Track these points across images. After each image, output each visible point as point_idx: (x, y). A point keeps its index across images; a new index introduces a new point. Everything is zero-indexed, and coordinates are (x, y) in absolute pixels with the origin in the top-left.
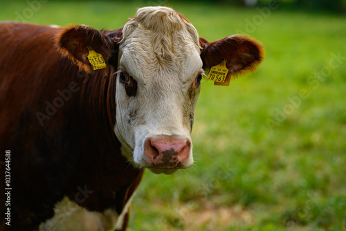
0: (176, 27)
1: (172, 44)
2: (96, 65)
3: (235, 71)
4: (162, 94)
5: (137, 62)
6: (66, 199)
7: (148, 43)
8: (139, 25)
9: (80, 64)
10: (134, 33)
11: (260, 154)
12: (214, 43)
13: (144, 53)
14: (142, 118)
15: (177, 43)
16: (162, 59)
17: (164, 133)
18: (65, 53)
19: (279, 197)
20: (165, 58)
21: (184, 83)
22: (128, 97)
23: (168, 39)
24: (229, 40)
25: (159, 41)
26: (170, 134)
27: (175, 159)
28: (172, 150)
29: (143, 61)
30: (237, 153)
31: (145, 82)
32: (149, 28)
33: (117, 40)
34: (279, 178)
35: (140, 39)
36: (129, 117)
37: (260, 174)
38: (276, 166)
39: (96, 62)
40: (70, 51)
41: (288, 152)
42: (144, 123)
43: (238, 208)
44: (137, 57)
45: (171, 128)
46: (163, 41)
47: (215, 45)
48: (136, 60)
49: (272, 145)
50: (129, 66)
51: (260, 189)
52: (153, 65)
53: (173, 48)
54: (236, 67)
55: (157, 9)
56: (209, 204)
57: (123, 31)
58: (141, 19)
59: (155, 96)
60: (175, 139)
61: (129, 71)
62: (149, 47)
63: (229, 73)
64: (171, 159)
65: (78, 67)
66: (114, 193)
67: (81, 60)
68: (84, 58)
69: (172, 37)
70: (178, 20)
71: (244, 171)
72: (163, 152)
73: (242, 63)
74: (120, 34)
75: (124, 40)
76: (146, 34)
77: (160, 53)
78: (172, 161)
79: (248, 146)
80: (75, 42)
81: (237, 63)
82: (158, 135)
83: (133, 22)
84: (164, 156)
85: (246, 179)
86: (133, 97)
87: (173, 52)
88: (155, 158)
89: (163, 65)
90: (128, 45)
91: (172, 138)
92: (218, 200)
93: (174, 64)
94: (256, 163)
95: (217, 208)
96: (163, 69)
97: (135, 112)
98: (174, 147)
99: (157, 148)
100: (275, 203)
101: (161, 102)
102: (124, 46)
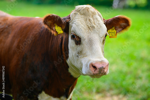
0: (94, 13)
1: (94, 21)
2: (59, 32)
3: (119, 31)
4: (93, 43)
5: (80, 30)
6: (43, 93)
7: (83, 21)
8: (78, 13)
9: (52, 32)
10: (77, 17)
11: (131, 72)
12: (109, 20)
13: (83, 25)
14: (85, 54)
15: (95, 20)
16: (90, 28)
17: (98, 60)
18: (46, 27)
19: (139, 91)
20: (92, 27)
21: (101, 38)
22: (76, 45)
23: (91, 19)
24: (116, 18)
25: (88, 20)
26: (100, 60)
27: (104, 71)
28: (103, 67)
29: (83, 29)
30: (121, 72)
31: (85, 38)
32: (83, 15)
33: (68, 21)
34: (139, 83)
35: (80, 19)
36: (77, 54)
37: (130, 81)
38: (138, 78)
39: (59, 31)
40: (48, 25)
41: (143, 71)
42: (86, 56)
43: (121, 96)
44: (80, 27)
45: (100, 58)
46: (90, 20)
47: (110, 20)
48: (80, 29)
49: (136, 69)
50: (77, 32)
51: (131, 88)
52: (87, 30)
53: (94, 22)
54: (119, 29)
55: (85, 6)
56: (108, 94)
57: (71, 16)
58: (79, 11)
59: (90, 44)
60: (103, 62)
61: (77, 34)
62: (84, 23)
63: (117, 32)
64: (102, 71)
65: (51, 33)
66: (65, 89)
67: (52, 29)
68: (54, 29)
69: (93, 18)
70: (94, 11)
71: (124, 80)
72: (99, 68)
73: (122, 28)
74: (69, 18)
75: (72, 21)
76: (82, 17)
77: (89, 25)
78: (102, 72)
79: (125, 69)
80: (50, 22)
81: (120, 28)
82: (96, 61)
83: (75, 12)
84: (99, 70)
85: (124, 83)
86: (79, 45)
87: (95, 24)
88: (95, 71)
89: (91, 30)
90: (75, 23)
91: (102, 62)
92: (112, 92)
93: (96, 30)
94: (129, 76)
95: (112, 96)
96: (92, 32)
97: (81, 52)
98: (103, 66)
99: (96, 67)
100: (137, 94)
101: (94, 47)
102: (73, 23)
